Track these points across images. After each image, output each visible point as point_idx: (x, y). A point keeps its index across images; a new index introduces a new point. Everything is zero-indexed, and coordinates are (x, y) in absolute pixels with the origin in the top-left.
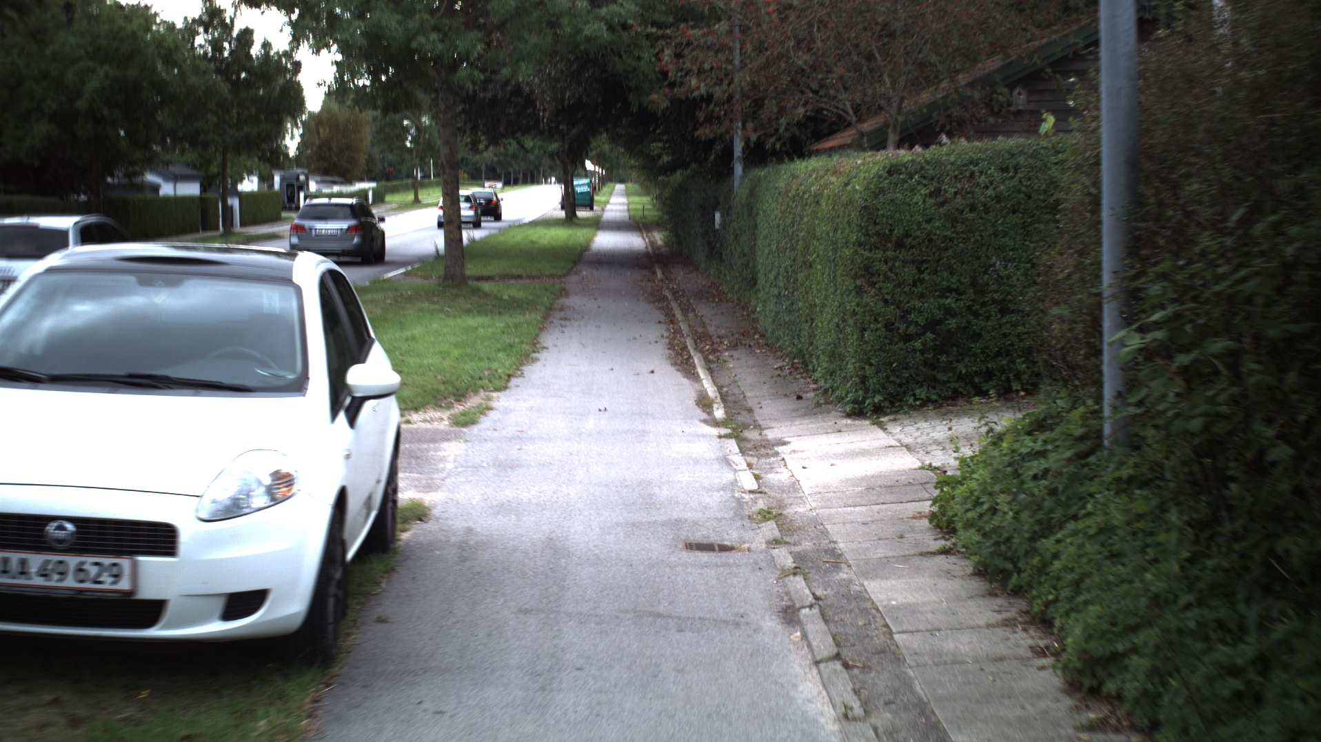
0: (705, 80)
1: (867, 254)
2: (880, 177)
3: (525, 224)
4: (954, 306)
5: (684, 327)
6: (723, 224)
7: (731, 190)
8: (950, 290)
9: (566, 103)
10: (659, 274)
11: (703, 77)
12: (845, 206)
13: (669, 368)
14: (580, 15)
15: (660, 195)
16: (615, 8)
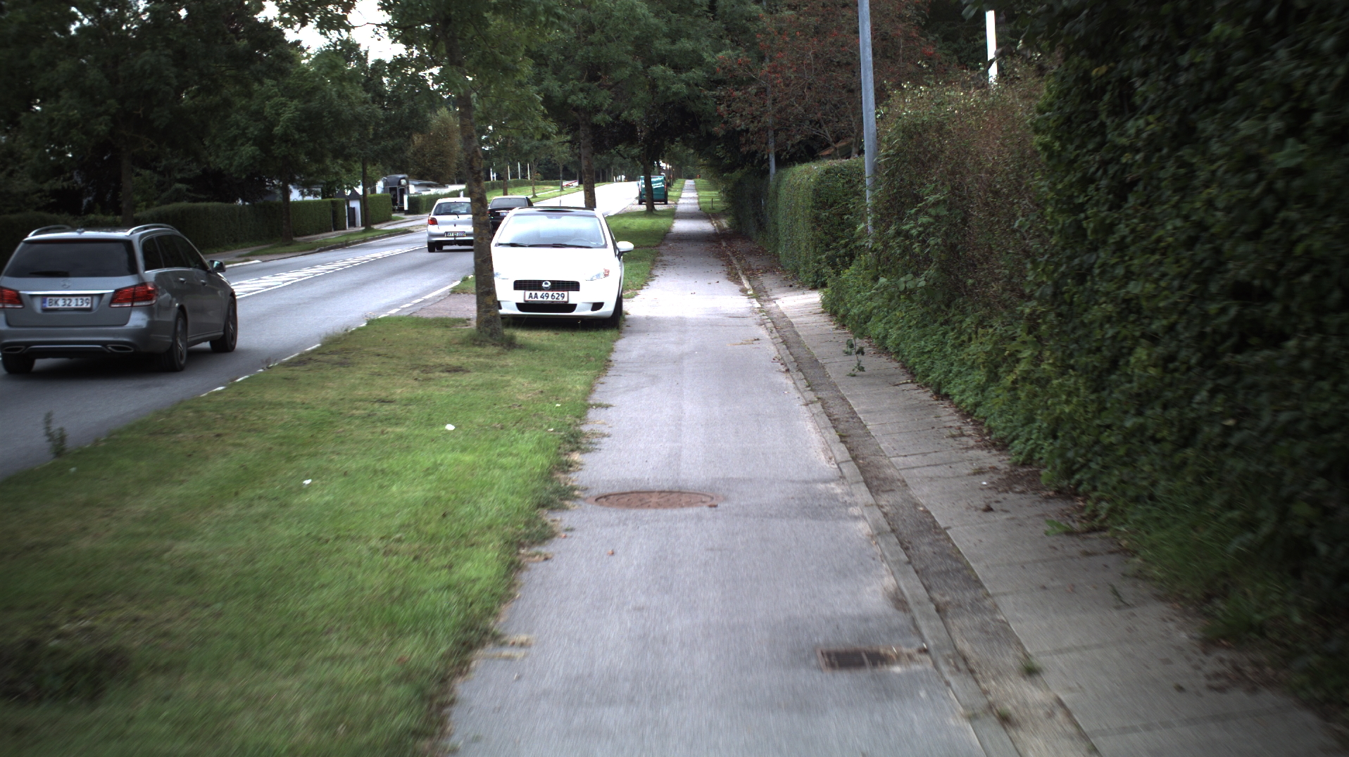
2: (822, 175)
6: (765, 206)
12: (807, 189)
13: (727, 281)
14: (669, 79)
15: (725, 189)
16: (690, 74)
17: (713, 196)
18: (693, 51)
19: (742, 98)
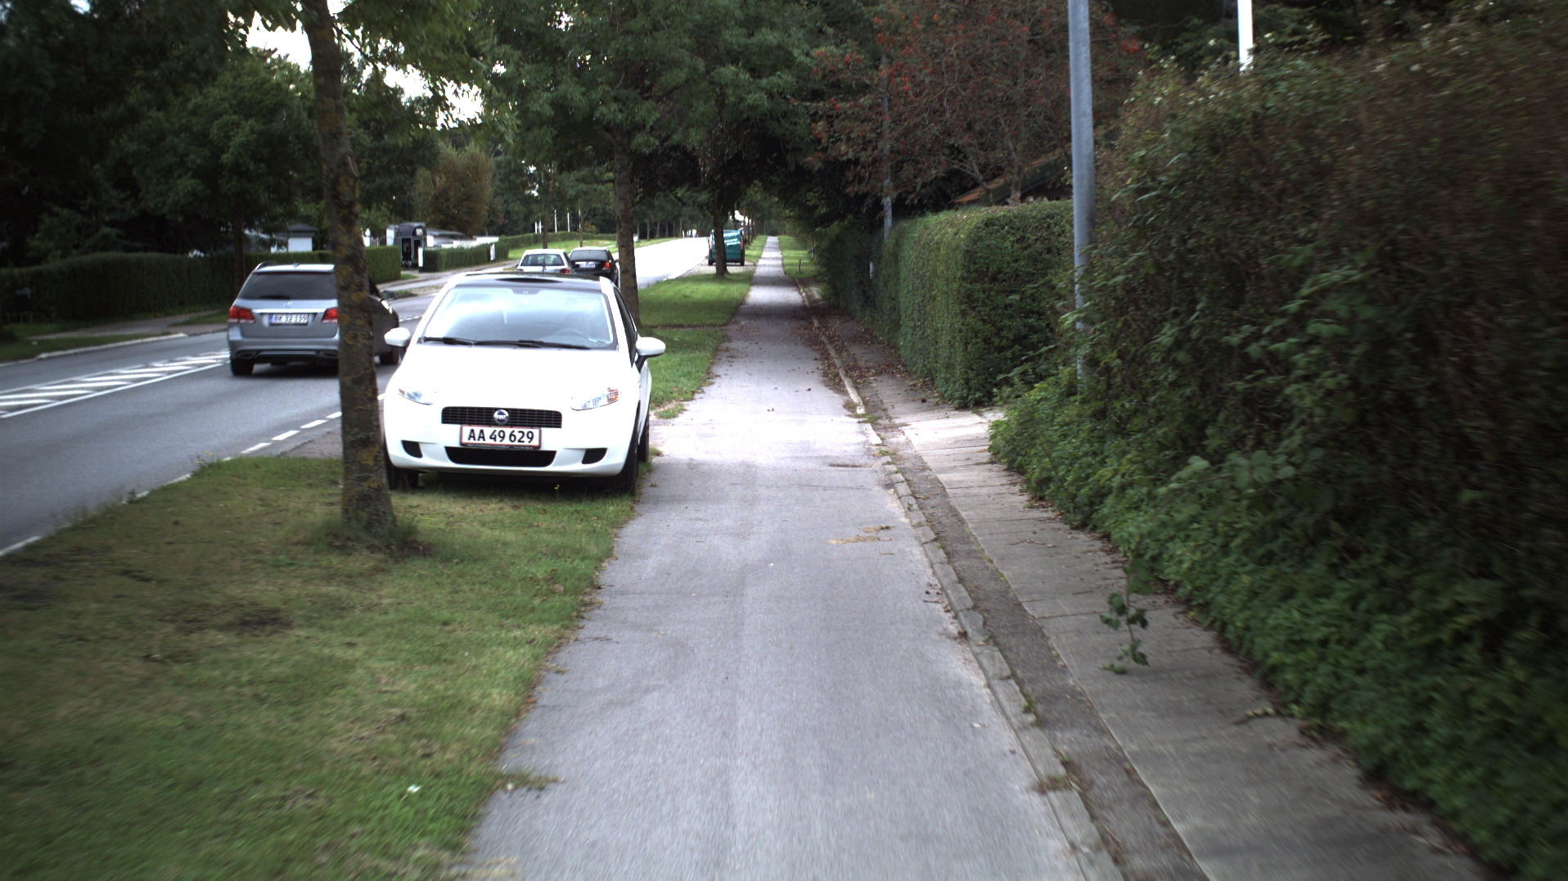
0: (852, 147)
1: (969, 286)
2: (979, 228)
3: (672, 280)
4: (1035, 324)
5: (838, 362)
6: (876, 273)
7: (882, 238)
8: (1033, 312)
9: (725, 159)
10: (816, 324)
11: (851, 143)
12: (954, 250)
13: (823, 388)
14: (743, 86)
15: (818, 247)
16: (774, 79)
17: (800, 257)
18: (779, 47)
19: (850, 112)
